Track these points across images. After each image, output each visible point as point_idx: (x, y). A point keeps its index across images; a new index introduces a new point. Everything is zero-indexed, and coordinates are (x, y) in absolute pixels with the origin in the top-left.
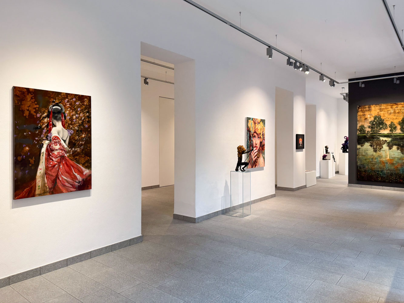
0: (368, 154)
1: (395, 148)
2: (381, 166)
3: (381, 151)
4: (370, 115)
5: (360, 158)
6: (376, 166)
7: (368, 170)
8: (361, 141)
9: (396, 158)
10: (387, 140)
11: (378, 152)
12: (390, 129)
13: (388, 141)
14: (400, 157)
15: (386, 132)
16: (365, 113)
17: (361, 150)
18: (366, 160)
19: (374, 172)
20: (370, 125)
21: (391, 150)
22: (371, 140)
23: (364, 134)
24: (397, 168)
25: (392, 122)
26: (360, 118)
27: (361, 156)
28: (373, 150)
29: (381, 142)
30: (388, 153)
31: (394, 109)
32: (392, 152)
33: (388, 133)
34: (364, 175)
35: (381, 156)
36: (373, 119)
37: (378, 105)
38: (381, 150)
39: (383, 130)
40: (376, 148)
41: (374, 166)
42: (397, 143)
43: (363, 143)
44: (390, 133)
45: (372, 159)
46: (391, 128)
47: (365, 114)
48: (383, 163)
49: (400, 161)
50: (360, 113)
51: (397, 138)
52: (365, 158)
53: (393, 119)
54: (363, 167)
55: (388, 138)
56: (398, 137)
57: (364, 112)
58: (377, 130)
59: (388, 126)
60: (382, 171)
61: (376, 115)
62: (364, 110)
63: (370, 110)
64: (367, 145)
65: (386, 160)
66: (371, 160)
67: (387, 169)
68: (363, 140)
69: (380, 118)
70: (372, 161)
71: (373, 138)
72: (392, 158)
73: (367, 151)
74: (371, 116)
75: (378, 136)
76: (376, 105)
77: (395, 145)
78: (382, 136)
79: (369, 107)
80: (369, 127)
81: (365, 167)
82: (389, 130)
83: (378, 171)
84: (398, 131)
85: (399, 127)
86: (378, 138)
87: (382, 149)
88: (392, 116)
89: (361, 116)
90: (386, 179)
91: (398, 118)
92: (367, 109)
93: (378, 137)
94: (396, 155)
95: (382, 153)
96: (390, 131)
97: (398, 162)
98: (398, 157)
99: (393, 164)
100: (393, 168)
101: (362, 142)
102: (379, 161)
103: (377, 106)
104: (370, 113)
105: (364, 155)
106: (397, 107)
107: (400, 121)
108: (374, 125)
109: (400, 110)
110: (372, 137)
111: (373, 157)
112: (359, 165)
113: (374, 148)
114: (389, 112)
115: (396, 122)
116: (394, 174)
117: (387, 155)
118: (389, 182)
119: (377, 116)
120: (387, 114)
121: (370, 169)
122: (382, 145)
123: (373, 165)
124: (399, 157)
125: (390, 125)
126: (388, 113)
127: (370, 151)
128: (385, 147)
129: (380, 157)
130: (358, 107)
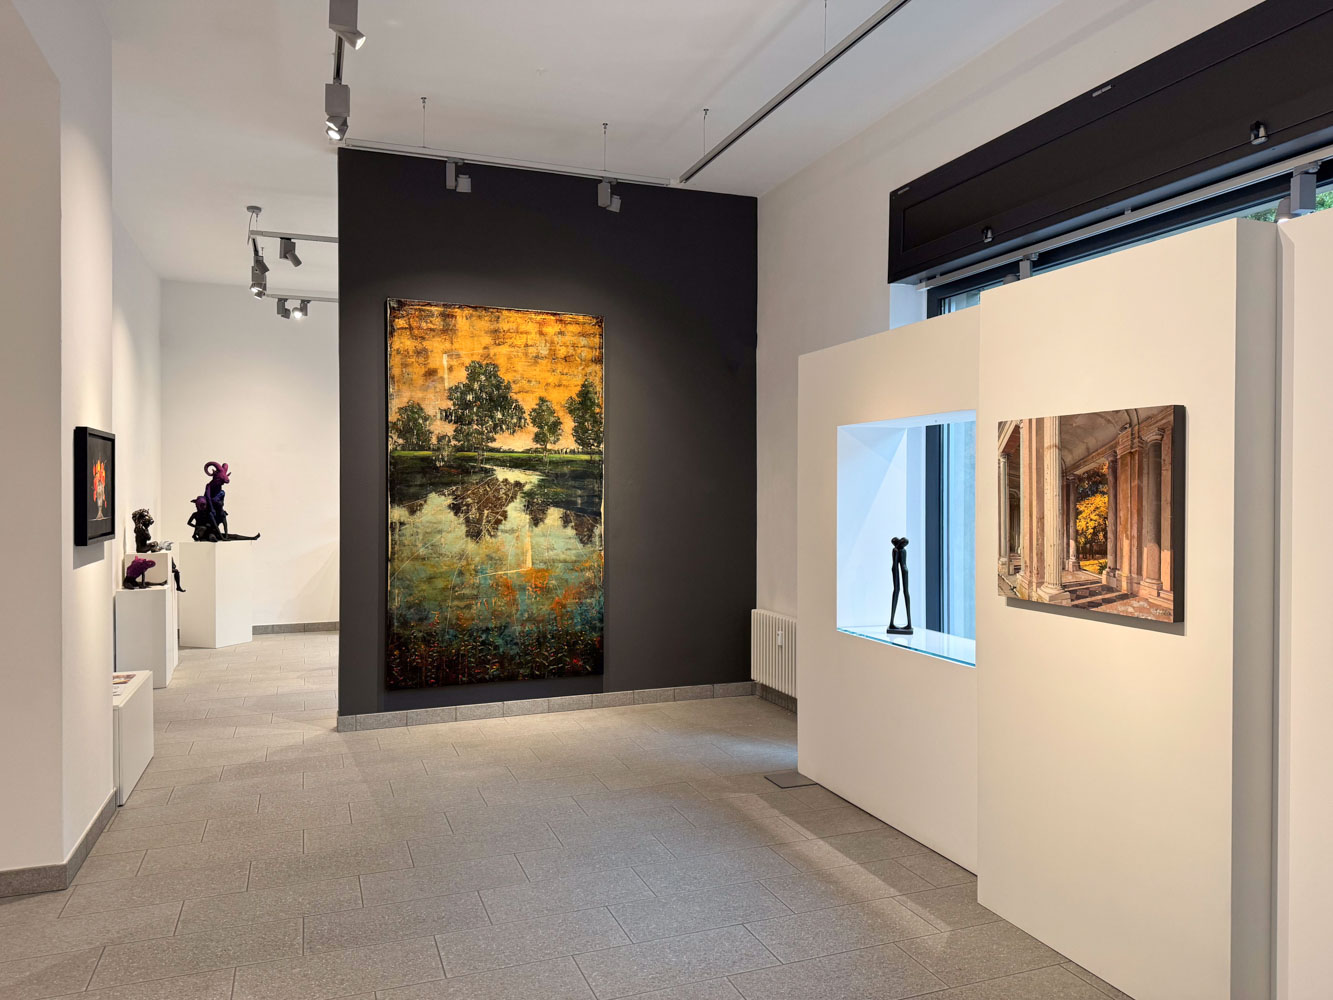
0: (443, 551)
1: (554, 515)
2: (499, 603)
3: (499, 533)
4: (450, 354)
5: (403, 572)
6: (477, 607)
7: (444, 630)
8: (410, 486)
9: (560, 565)
10: (522, 482)
11: (488, 537)
12: (536, 430)
13: (527, 488)
14: (574, 558)
15: (519, 442)
16: (426, 344)
17: (407, 530)
18: (430, 579)
19: (471, 635)
20: (449, 404)
21: (541, 525)
22: (455, 479)
23: (422, 448)
24: (564, 606)
25: (542, 400)
26: (405, 365)
27: (406, 565)
28: (464, 529)
29: (498, 490)
30: (527, 540)
31: (552, 343)
32: (544, 535)
33: (527, 451)
34: (421, 657)
35: (500, 559)
36: (461, 376)
37: (485, 309)
38: (501, 527)
39: (506, 434)
40: (479, 521)
41: (469, 607)
42: (563, 497)
43: (416, 497)
44: (536, 451)
45: (461, 573)
46: (541, 427)
47: (425, 350)
48: (508, 588)
49: (575, 575)
50: (401, 343)
51: (563, 475)
52: (430, 571)
53: (547, 384)
54: (417, 617)
55: (528, 472)
56: (566, 469)
57: (423, 338)
58: (482, 433)
59: (526, 416)
60: (502, 630)
61: (477, 358)
62: (424, 325)
63: (448, 331)
64: (437, 505)
65: (519, 575)
66: (455, 580)
67: (522, 615)
68: (419, 480)
69: (496, 376)
70: (462, 585)
71: (467, 472)
72: (542, 566)
73: (439, 536)
74: (454, 363)
75: (488, 460)
76: (475, 308)
77: (557, 504)
78: (503, 463)
79: (445, 316)
80: (447, 416)
81: (426, 618)
82: (533, 436)
83: (487, 630)
84: (566, 443)
85: (568, 424)
86: (487, 471)
87: (505, 526)
88: (541, 372)
89: (407, 353)
90: (520, 666)
91: (564, 383)
92: (437, 323)
93: (488, 466)
94: (559, 551)
95: (503, 543)
96: (538, 438)
97: (567, 581)
98: (568, 558)
99: (545, 591)
100: (545, 608)
101: (412, 490)
102: (491, 582)
103: (480, 317)
104: (447, 345)
105: (424, 559)
106: (561, 333)
107: (574, 396)
108: (467, 405)
109: (574, 346)
110: (460, 466)
111: (464, 563)
112: (398, 609)
113: (467, 521)
114: (532, 351)
115: (559, 399)
116: (553, 637)
117: (524, 554)
118: (533, 677)
119: (481, 366)
120: (523, 359)
121: (452, 626)
122: (502, 505)
123: (462, 604)
124: (571, 556)
125: (534, 410)
126: (526, 355)
127: (450, 535)
128: (516, 513)
129: (495, 560)
130: (392, 309)
